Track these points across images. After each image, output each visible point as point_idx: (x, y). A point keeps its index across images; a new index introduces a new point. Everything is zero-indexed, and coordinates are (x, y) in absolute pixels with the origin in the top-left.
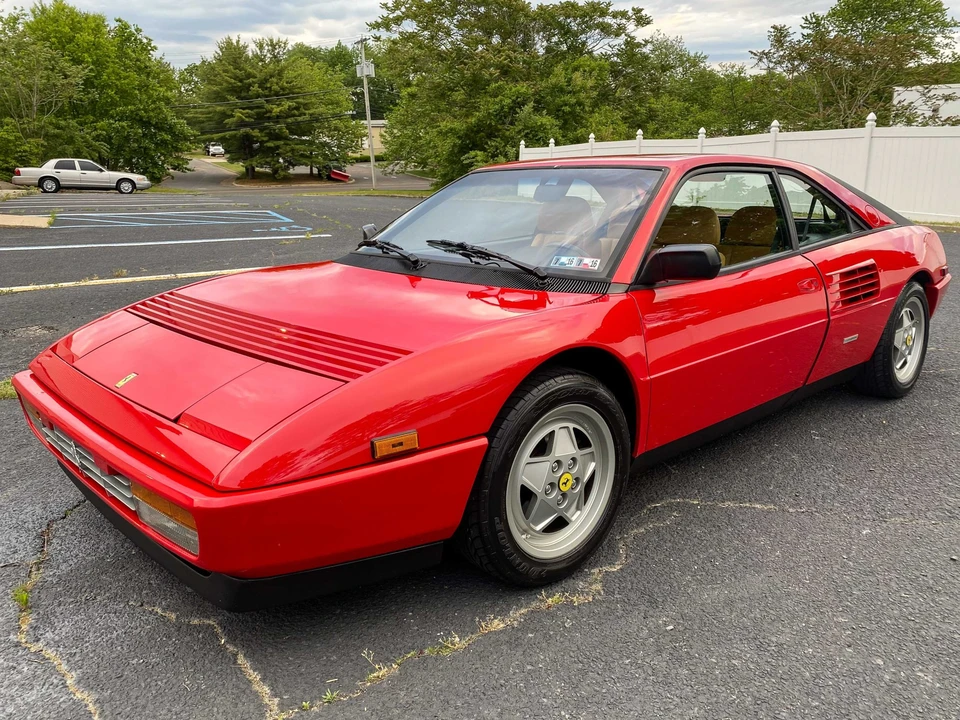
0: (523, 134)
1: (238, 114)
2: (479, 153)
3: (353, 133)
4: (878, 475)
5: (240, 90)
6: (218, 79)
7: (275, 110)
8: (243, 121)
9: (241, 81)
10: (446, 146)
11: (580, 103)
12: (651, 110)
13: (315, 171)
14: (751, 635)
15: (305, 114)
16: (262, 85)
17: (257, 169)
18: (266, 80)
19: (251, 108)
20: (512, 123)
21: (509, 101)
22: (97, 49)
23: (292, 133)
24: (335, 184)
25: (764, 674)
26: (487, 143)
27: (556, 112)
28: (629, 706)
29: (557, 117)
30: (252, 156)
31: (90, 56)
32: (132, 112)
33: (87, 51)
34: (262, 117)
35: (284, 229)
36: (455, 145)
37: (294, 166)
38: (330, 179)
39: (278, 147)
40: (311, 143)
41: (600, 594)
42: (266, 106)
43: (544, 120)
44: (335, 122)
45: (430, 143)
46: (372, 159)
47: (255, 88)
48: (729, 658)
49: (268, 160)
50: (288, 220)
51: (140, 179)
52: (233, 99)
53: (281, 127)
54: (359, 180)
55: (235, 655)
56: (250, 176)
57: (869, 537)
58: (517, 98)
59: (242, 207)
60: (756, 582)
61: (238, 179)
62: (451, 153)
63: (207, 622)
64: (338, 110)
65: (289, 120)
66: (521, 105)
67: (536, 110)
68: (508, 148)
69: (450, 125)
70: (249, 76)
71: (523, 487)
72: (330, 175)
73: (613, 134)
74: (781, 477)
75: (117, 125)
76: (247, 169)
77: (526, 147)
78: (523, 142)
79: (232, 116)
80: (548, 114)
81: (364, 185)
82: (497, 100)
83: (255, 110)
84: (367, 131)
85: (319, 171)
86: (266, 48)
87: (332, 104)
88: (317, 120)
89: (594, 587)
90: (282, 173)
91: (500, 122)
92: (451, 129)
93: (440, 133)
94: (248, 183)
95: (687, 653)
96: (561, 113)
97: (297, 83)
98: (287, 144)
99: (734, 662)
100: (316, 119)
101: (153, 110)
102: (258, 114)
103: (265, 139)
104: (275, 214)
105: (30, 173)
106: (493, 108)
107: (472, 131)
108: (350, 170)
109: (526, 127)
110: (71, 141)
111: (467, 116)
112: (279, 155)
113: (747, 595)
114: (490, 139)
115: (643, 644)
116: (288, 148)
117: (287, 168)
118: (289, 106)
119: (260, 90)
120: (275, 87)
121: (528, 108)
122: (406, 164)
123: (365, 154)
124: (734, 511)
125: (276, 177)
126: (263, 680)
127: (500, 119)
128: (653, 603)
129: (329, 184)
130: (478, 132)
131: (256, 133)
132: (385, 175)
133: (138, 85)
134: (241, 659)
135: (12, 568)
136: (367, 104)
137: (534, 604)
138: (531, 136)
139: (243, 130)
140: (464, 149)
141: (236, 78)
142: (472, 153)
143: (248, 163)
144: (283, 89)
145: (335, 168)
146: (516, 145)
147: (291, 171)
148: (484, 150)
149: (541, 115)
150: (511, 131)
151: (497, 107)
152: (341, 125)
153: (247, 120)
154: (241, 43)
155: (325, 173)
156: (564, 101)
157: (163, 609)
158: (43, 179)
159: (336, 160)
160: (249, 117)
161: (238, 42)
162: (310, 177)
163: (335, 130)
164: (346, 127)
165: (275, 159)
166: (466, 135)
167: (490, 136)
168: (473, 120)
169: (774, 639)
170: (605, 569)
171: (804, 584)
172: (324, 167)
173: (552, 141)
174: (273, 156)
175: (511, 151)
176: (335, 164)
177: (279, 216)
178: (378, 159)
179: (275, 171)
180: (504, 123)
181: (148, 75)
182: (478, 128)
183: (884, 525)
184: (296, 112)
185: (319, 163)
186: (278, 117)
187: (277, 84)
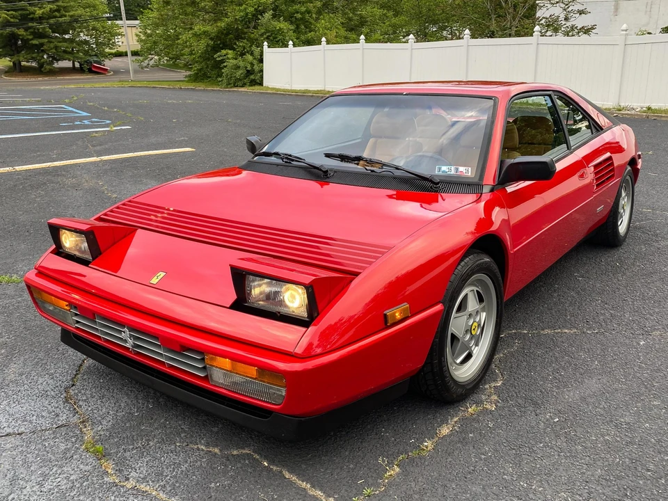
0: (265, 36)
1: (4, 15)
2: (230, 52)
3: (110, 33)
4: (630, 303)
7: (38, 12)
8: (8, 21)
10: (201, 46)
11: (309, 12)
12: (361, 17)
13: (77, 65)
14: (608, 419)
15: (65, 16)
17: (23, 63)
19: (15, 10)
20: (255, 27)
21: (252, 9)
23: (53, 32)
24: (96, 76)
25: (627, 444)
26: (235, 44)
27: (290, 18)
28: (559, 474)
29: (292, 23)
30: (19, 52)
34: (26, 18)
35: (86, 122)
36: (208, 45)
37: (57, 60)
38: (91, 71)
39: (42, 45)
40: (71, 41)
41: (499, 402)
42: (29, 8)
43: (282, 26)
44: (92, 23)
45: (186, 43)
46: (129, 54)
48: (603, 436)
49: (34, 55)
50: (85, 114)
53: (44, 27)
54: (116, 72)
55: (281, 472)
56: (17, 70)
57: (647, 346)
58: (259, 7)
59: (38, 103)
60: (593, 385)
61: (6, 72)
62: (206, 51)
63: (244, 452)
64: (95, 13)
65: (52, 21)
66: (262, 13)
67: (274, 16)
68: (254, 48)
69: (203, 29)
71: (452, 334)
72: (90, 68)
73: (336, 37)
74: (571, 309)
76: (14, 64)
77: (269, 47)
78: (266, 43)
80: (285, 20)
81: (123, 77)
82: (242, 8)
83: (20, 12)
84: (121, 30)
85: (80, 65)
87: (89, 7)
89: (492, 397)
90: (48, 67)
91: (246, 26)
92: (204, 32)
93: (195, 35)
94: (16, 76)
95: (574, 435)
96: (294, 19)
98: (51, 42)
99: (606, 437)
100: (75, 20)
102: (21, 15)
103: (30, 37)
104: (71, 109)
106: (239, 15)
107: (222, 33)
108: (108, 64)
109: (267, 31)
111: (215, 21)
112: (43, 51)
113: (592, 394)
114: (238, 40)
115: (545, 433)
116: (52, 45)
117: (52, 63)
118: (51, 9)
121: (268, 15)
122: (160, 59)
123: (121, 49)
124: (554, 336)
125: (41, 71)
126: (313, 486)
127: (246, 24)
128: (536, 404)
129: (90, 76)
130: (227, 34)
131: (21, 32)
132: (142, 68)
134: (287, 475)
135: (65, 428)
136: (123, 8)
137: (461, 414)
138: (271, 38)
139: (8, 30)
140: (216, 49)
142: (224, 52)
143: (15, 58)
145: (95, 62)
146: (260, 46)
147: (56, 65)
148: (234, 49)
149: (279, 21)
150: (255, 34)
151: (242, 14)
152: (98, 25)
153: (12, 20)
155: (86, 67)
156: (295, 10)
157: (206, 446)
159: (95, 55)
160: (14, 17)
162: (73, 70)
163: (92, 30)
164: (103, 27)
165: (40, 55)
166: (217, 36)
167: (238, 37)
168: (222, 24)
169: (622, 420)
170: (493, 385)
171: (622, 382)
172: (86, 62)
173: (291, 43)
174: (38, 53)
175: (257, 51)
176: (95, 58)
177: (74, 110)
178: (135, 54)
179: (41, 66)
180: (249, 27)
182: (227, 32)
183: (651, 337)
184: (57, 14)
185: (81, 58)
186: (41, 18)
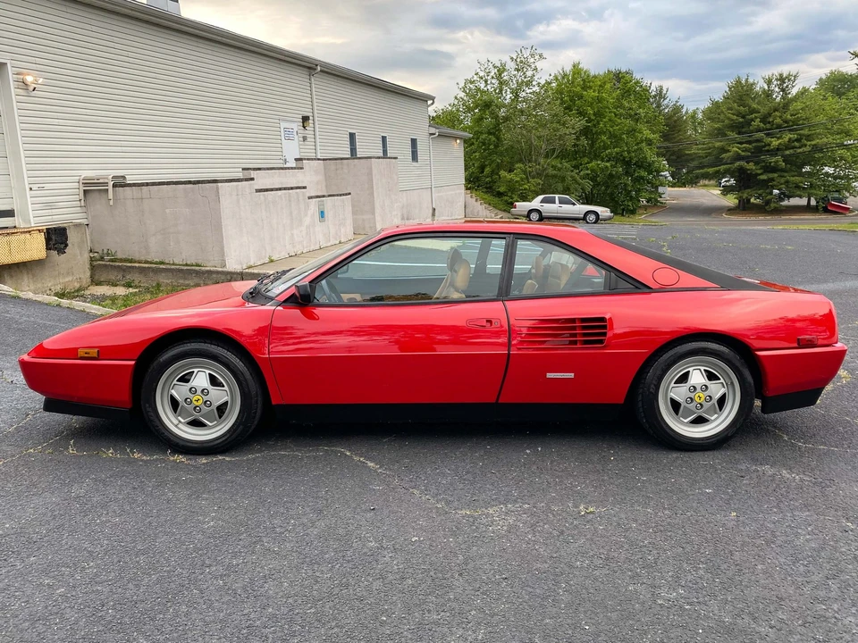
1: (735, 149)
5: (741, 127)
6: (722, 117)
7: (774, 143)
8: (739, 154)
9: (743, 117)
13: (813, 202)
15: (806, 145)
16: (764, 120)
18: (770, 115)
19: (749, 142)
22: (600, 102)
24: (831, 216)
30: (745, 189)
31: (593, 109)
32: (617, 153)
33: (591, 105)
34: (759, 151)
37: (789, 197)
38: (826, 210)
39: (772, 180)
42: (766, 139)
44: (840, 152)
47: (757, 123)
49: (761, 191)
51: (604, 211)
52: (733, 135)
53: (777, 160)
56: (744, 207)
61: (730, 210)
65: (787, 152)
70: (753, 111)
71: (171, 396)
72: (827, 207)
75: (602, 165)
76: (740, 201)
79: (729, 151)
83: (754, 144)
85: (817, 203)
86: (775, 83)
88: (821, 150)
90: (773, 205)
94: (737, 214)
97: (802, 114)
98: (782, 177)
100: (817, 149)
101: (635, 151)
102: (755, 147)
103: (759, 172)
105: (523, 206)
108: (852, 202)
110: (563, 179)
112: (773, 187)
116: (783, 180)
117: (782, 200)
118: (790, 139)
119: (762, 125)
120: (778, 121)
125: (767, 209)
129: (822, 216)
131: (751, 166)
133: (627, 130)
139: (737, 164)
141: (739, 114)
143: (739, 195)
144: (786, 122)
145: (835, 199)
147: (785, 203)
152: (847, 154)
153: (743, 154)
154: (751, 81)
155: (822, 204)
158: (531, 211)
159: (837, 191)
160: (745, 151)
161: (747, 80)
162: (807, 209)
164: (854, 156)
165: (769, 191)
170: (226, 458)
172: (823, 199)
174: (767, 188)
176: (836, 195)
179: (767, 203)
181: (637, 120)
184: (796, 144)
185: (818, 195)
186: (778, 149)
187: (780, 117)
